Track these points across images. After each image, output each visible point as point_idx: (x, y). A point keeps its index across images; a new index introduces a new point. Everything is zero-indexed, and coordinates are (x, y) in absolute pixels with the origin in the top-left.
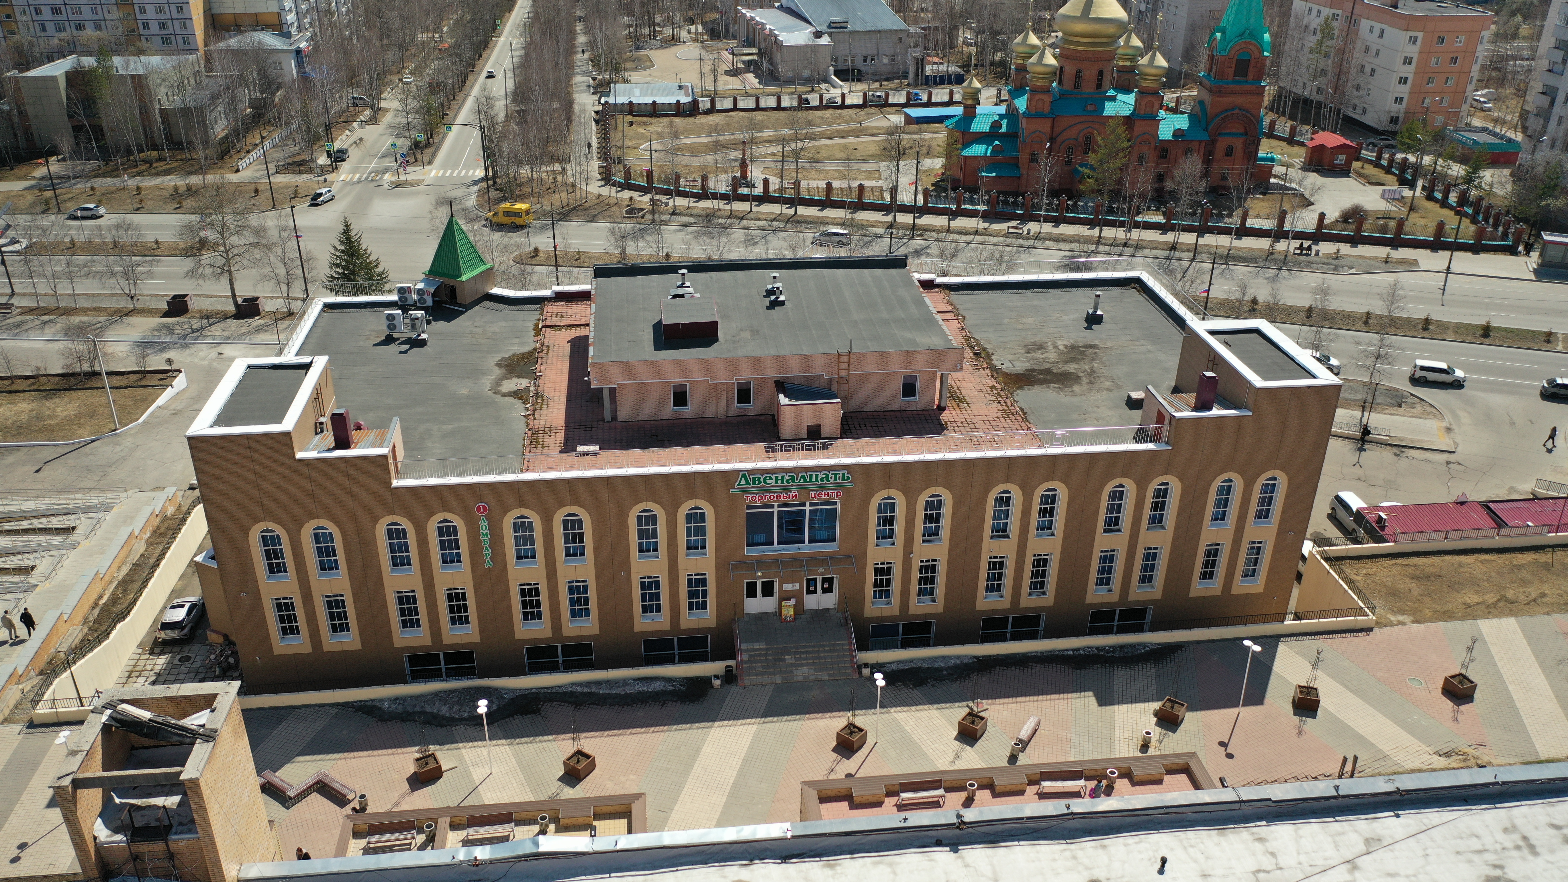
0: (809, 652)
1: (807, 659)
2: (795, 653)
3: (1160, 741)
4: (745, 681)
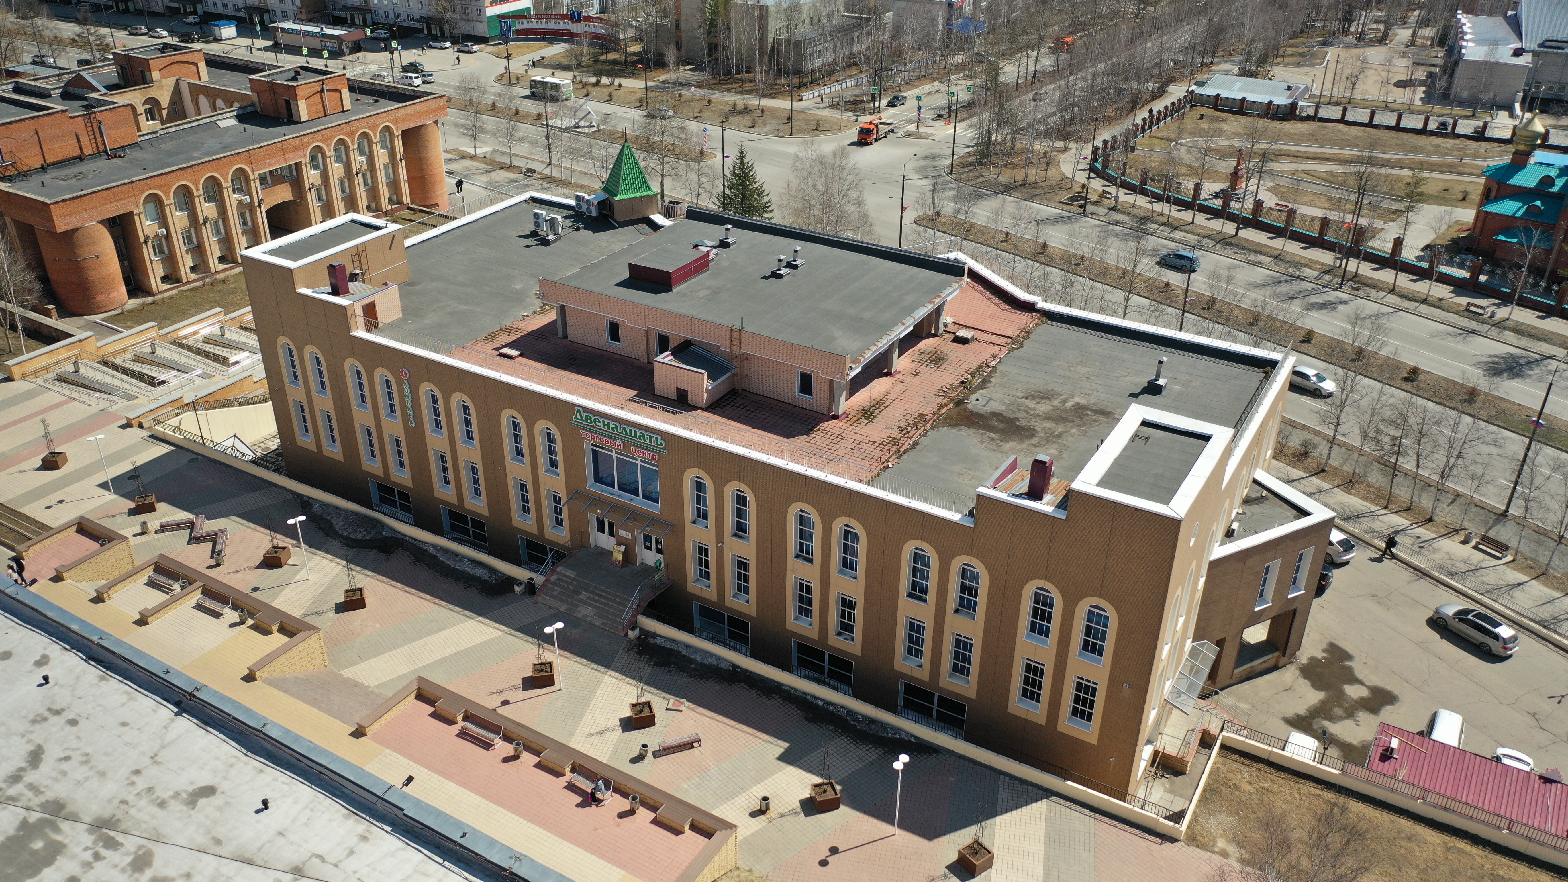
0: (601, 596)
1: (596, 601)
2: (592, 592)
3: (782, 816)
4: (540, 598)
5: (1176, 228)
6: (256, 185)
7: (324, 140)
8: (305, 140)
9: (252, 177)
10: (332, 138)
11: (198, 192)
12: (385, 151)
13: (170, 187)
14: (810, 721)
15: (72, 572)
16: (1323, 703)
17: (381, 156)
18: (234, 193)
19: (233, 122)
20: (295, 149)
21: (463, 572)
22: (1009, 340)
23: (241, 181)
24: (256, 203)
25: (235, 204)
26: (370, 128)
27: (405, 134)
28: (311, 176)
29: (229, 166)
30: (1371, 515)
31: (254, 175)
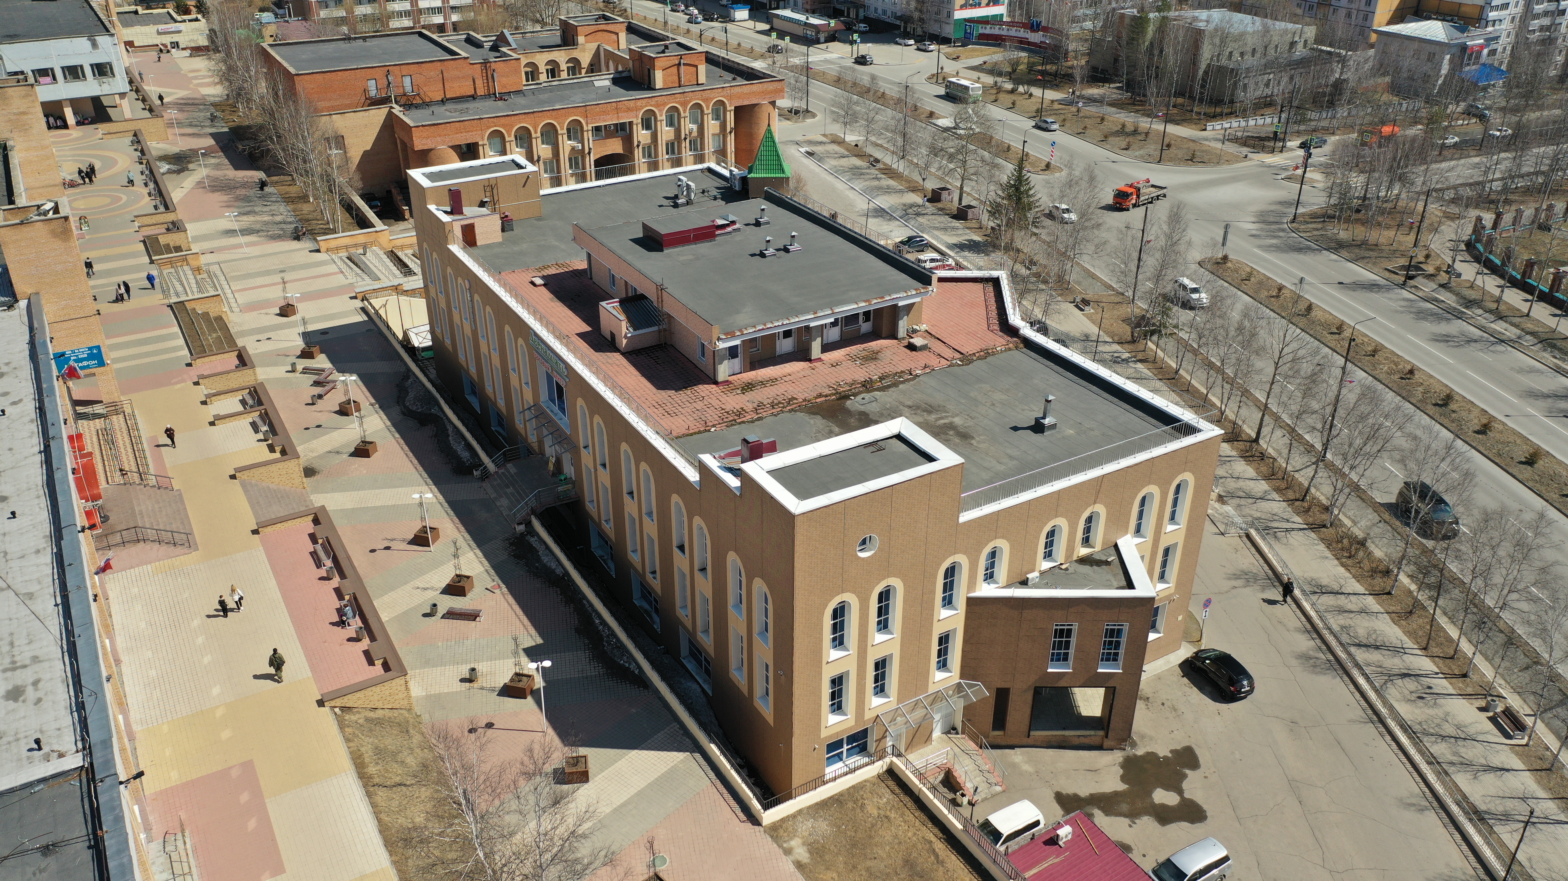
0: (519, 493)
1: (514, 497)
2: (515, 489)
3: (482, 688)
4: (486, 485)
5: (1501, 318)
6: (588, 136)
7: (657, 106)
8: (639, 103)
9: (585, 128)
10: (665, 104)
11: (536, 134)
12: (717, 123)
13: (513, 127)
14: (577, 631)
15: (206, 381)
16: (1116, 794)
17: (712, 126)
18: (569, 138)
19: (607, 83)
20: (629, 109)
21: (456, 451)
22: (958, 355)
23: (575, 130)
24: (587, 151)
25: (568, 150)
26: (703, 100)
27: (738, 110)
28: (642, 135)
29: (566, 117)
30: (1398, 651)
31: (588, 127)
